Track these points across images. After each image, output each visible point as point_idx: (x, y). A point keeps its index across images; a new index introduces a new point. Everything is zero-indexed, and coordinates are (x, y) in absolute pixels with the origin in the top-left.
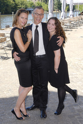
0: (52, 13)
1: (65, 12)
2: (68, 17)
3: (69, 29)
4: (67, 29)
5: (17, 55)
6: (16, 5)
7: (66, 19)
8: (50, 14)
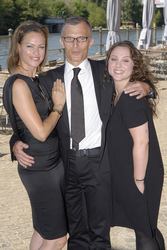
0: (117, 31)
1: (151, 28)
2: (160, 42)
3: (163, 76)
4: (159, 75)
5: (24, 150)
6: (19, 9)
7: (154, 48)
8: (111, 34)
